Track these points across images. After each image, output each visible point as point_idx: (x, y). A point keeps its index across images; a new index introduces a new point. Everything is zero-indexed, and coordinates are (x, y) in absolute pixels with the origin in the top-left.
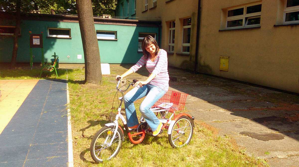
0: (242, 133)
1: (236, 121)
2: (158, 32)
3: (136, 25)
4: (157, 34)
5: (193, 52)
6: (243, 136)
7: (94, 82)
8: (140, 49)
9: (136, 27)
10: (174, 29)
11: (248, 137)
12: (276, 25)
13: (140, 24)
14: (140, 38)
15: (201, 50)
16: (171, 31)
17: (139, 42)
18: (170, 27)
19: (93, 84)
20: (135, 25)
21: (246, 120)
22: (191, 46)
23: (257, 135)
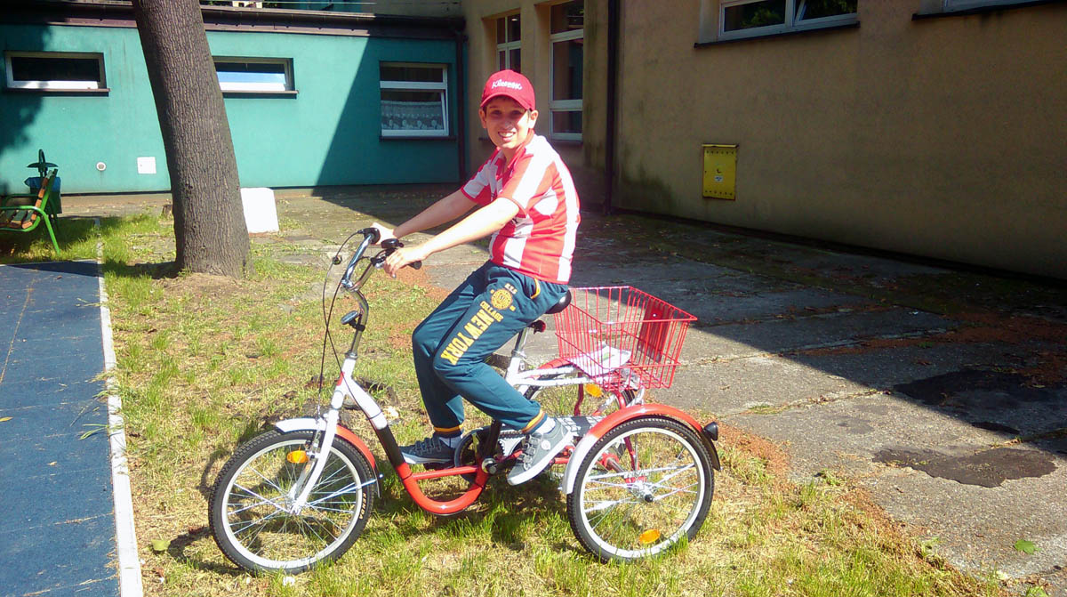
0: (885, 457)
1: (834, 400)
2: (453, 60)
3: (366, 31)
4: (449, 66)
5: (598, 132)
6: (893, 470)
7: (215, 266)
8: (388, 125)
9: (369, 42)
10: (515, 45)
11: (914, 472)
13: (380, 28)
14: (385, 85)
15: (628, 125)
16: (502, 53)
17: (382, 101)
18: (501, 40)
19: (212, 277)
20: (364, 32)
21: (871, 394)
22: (589, 108)
23: (947, 462)
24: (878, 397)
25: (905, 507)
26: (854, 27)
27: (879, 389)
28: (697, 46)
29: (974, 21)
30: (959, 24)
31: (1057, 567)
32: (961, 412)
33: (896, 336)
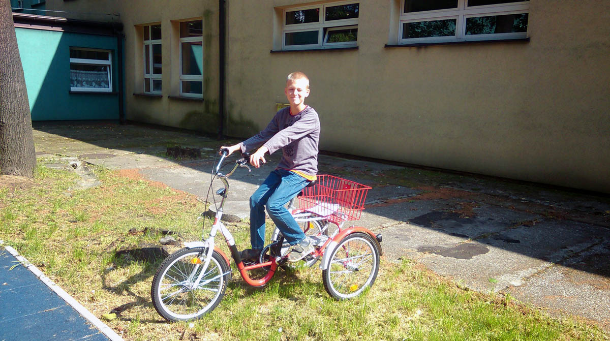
0: (422, 249)
1: (387, 227)
2: (116, 48)
3: (61, 28)
4: (113, 51)
5: (214, 94)
6: (427, 255)
7: (16, 171)
8: (74, 84)
9: (63, 35)
10: (157, 42)
11: (437, 255)
12: (389, 44)
13: (70, 27)
14: (73, 60)
15: (232, 91)
16: (147, 47)
17: (72, 71)
18: (147, 38)
20: (59, 29)
21: (400, 224)
22: (207, 80)
23: (447, 251)
24: (404, 225)
25: (441, 270)
26: (356, 48)
27: (403, 221)
28: (272, 52)
29: (414, 50)
30: (407, 50)
31: (507, 287)
32: (441, 229)
33: (397, 198)
